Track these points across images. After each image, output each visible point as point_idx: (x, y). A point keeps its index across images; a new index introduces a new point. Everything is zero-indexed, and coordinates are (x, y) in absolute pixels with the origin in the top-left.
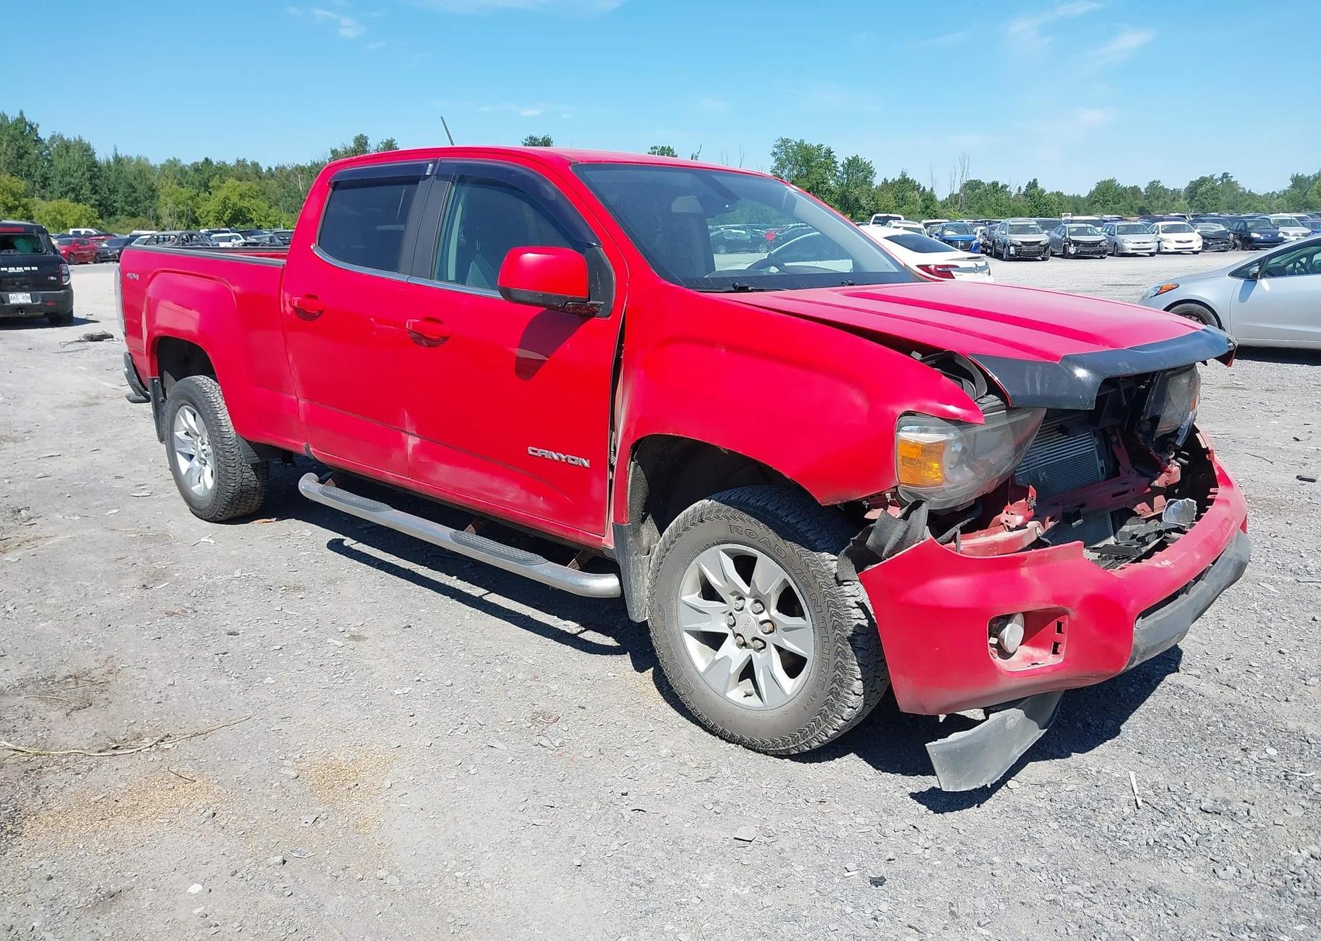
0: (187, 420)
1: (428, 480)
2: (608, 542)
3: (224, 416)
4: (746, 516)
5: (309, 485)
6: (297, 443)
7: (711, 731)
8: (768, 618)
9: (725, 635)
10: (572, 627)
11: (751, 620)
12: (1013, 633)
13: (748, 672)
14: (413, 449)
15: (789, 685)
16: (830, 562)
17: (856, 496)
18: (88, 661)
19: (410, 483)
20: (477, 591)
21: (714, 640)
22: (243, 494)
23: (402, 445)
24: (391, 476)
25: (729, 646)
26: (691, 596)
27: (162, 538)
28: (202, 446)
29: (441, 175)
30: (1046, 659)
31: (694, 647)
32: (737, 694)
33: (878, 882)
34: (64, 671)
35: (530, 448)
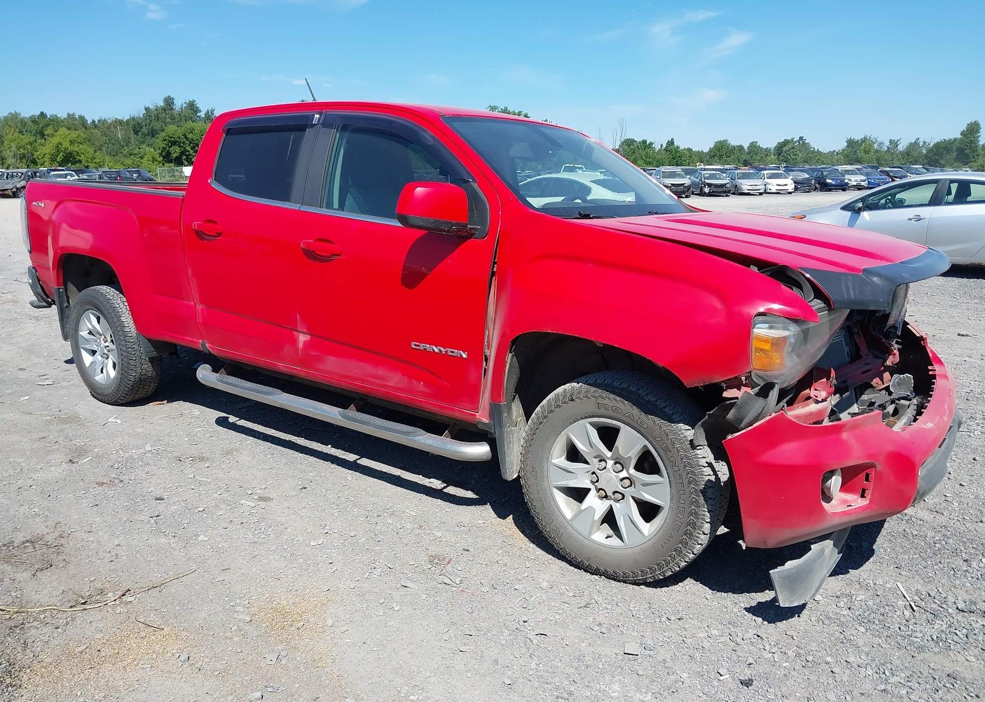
0: (90, 322)
1: (316, 369)
2: (482, 416)
3: (127, 319)
4: (612, 396)
5: (205, 374)
6: (195, 340)
7: (578, 566)
8: (627, 475)
9: (589, 490)
10: (436, 484)
11: (611, 478)
12: (835, 482)
13: (609, 519)
14: (303, 345)
15: (647, 528)
16: (687, 432)
17: (717, 379)
18: (39, 528)
19: (298, 371)
20: (351, 457)
21: (579, 494)
22: (141, 382)
23: (294, 341)
24: (282, 366)
25: (592, 499)
26: (558, 458)
27: (73, 419)
28: (105, 343)
29: (327, 124)
30: (857, 502)
31: (561, 500)
32: (601, 536)
33: (747, 683)
34: (19, 538)
35: (413, 343)
